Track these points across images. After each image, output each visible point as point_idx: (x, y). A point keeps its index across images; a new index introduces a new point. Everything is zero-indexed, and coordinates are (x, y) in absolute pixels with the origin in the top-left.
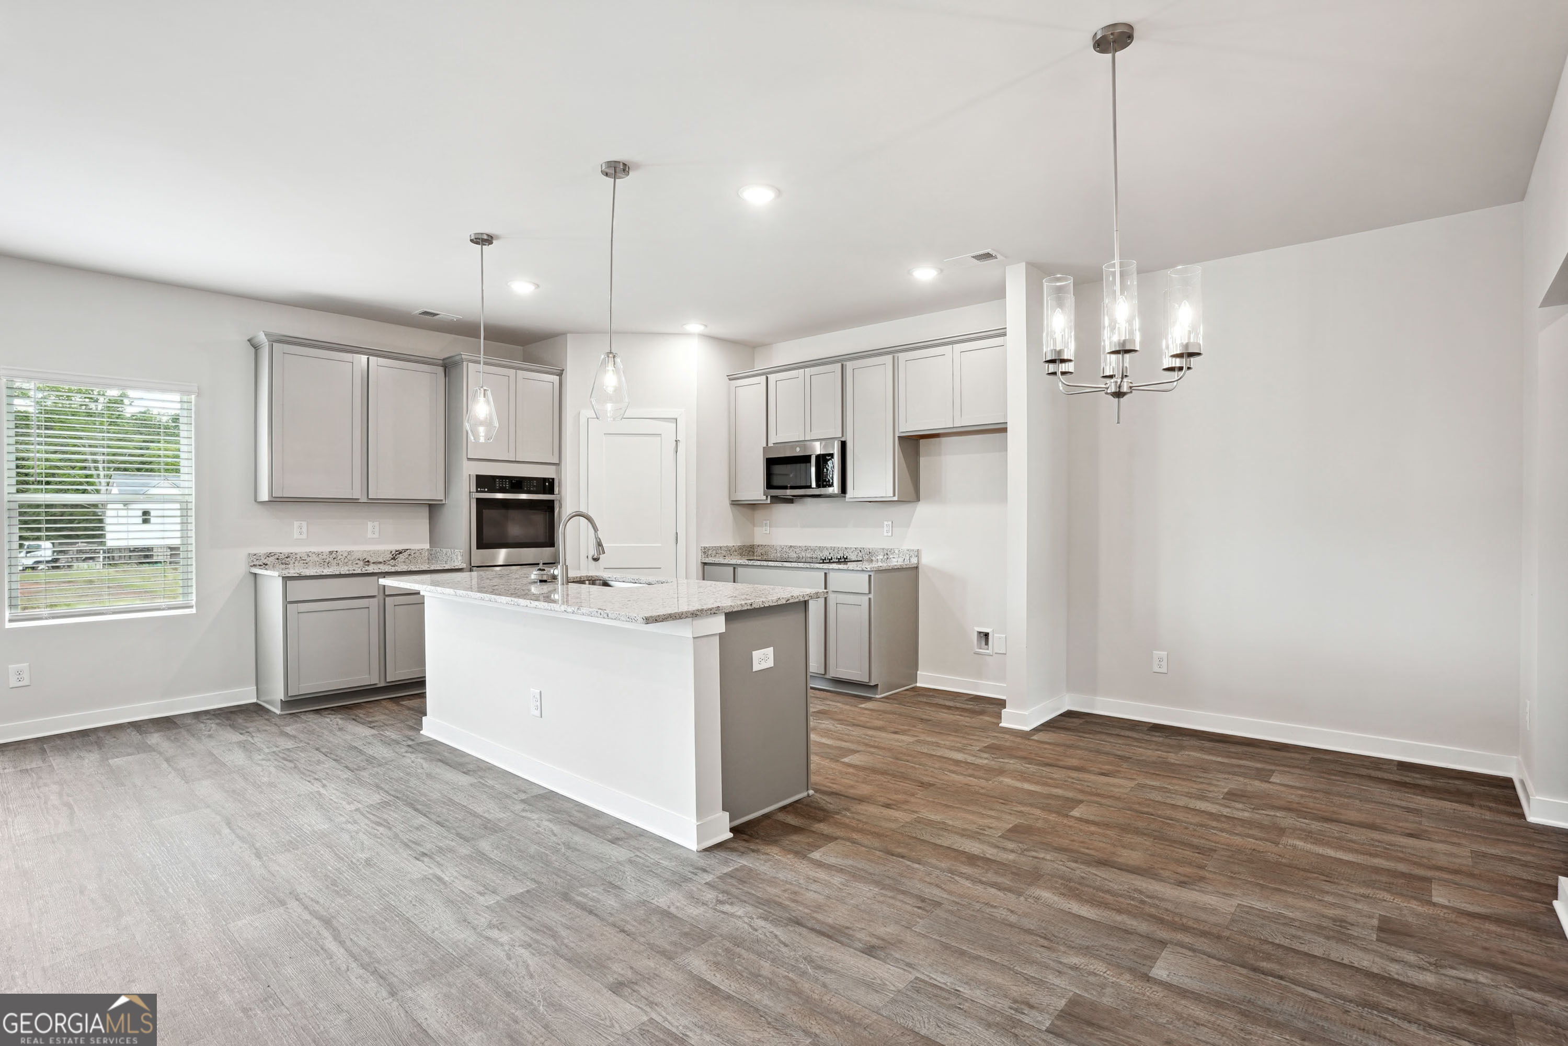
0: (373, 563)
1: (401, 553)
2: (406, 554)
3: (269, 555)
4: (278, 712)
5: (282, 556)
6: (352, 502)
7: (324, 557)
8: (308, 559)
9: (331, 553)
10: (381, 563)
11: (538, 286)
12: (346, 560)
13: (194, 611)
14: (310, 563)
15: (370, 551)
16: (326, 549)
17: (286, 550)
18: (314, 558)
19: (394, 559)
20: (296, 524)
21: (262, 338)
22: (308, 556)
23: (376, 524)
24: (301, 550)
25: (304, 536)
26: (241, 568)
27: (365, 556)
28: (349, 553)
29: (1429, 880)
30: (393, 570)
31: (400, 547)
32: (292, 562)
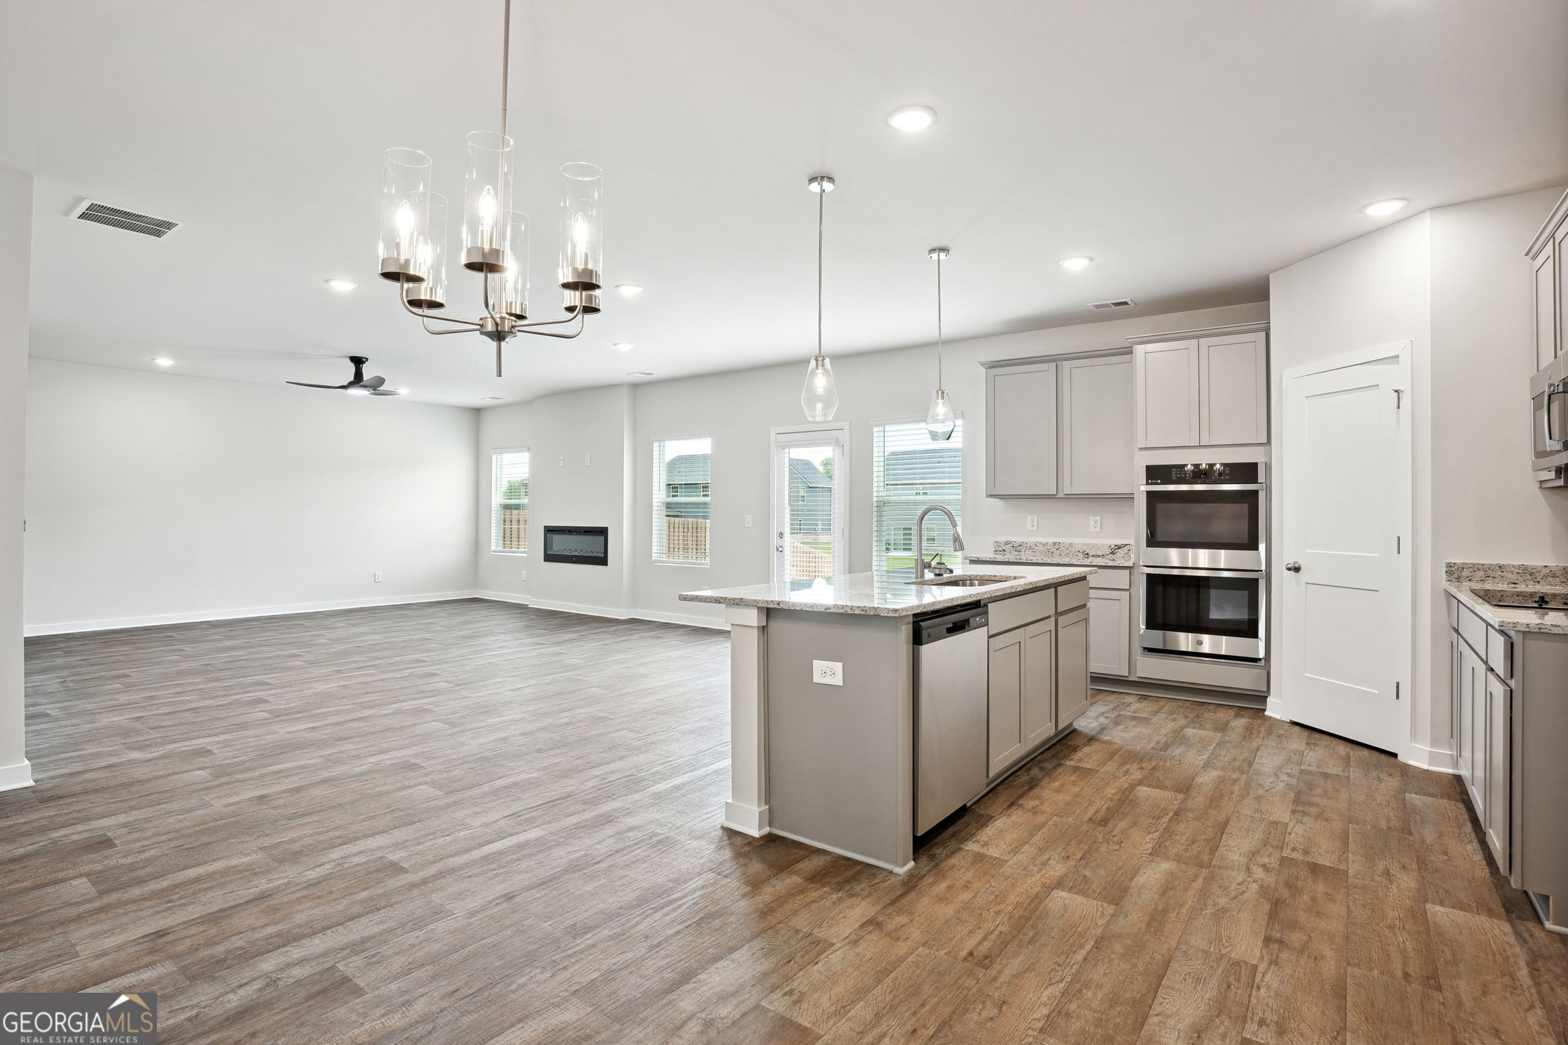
0: (1092, 556)
1: (1120, 548)
2: (1125, 549)
3: (1007, 543)
5: (1016, 545)
7: (1049, 547)
8: (1036, 548)
10: (1099, 556)
11: (1091, 259)
12: (1068, 552)
14: (1037, 552)
15: (1089, 544)
16: (1051, 540)
17: (1019, 539)
18: (1041, 548)
19: (1112, 553)
22: (1036, 546)
23: (1099, 518)
24: (1031, 540)
27: (1084, 548)
28: (1071, 545)
29: (101, 894)
30: (1111, 564)
31: (1119, 542)
32: (1023, 550)
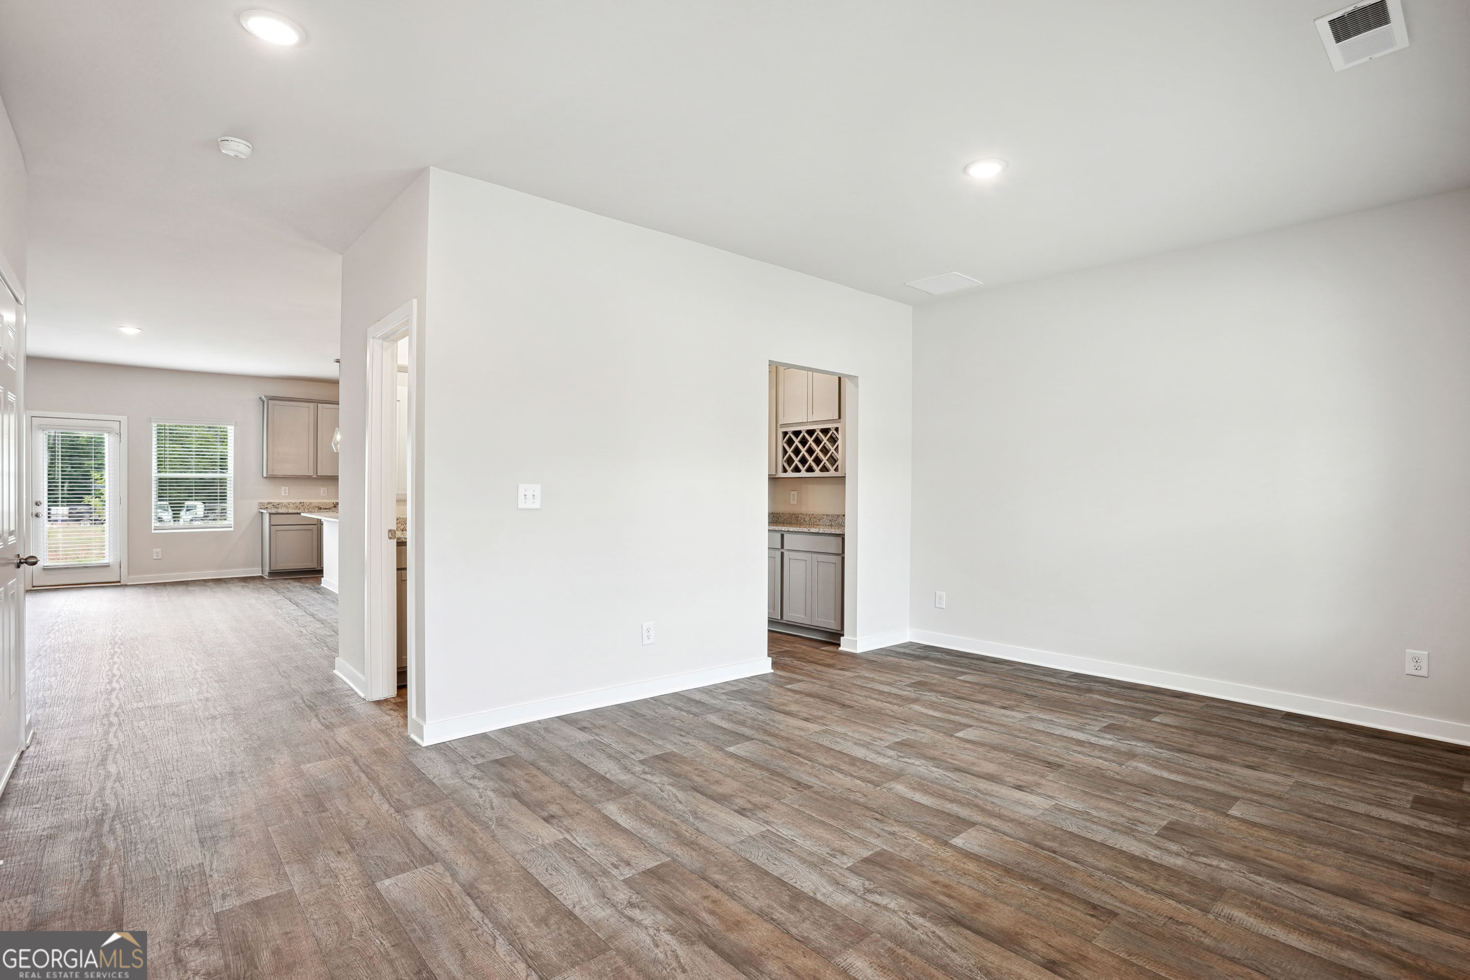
4: (267, 578)
6: (308, 478)
9: (300, 503)
13: (232, 529)
20: (283, 488)
21: (263, 398)
25: (287, 494)
26: (255, 510)
